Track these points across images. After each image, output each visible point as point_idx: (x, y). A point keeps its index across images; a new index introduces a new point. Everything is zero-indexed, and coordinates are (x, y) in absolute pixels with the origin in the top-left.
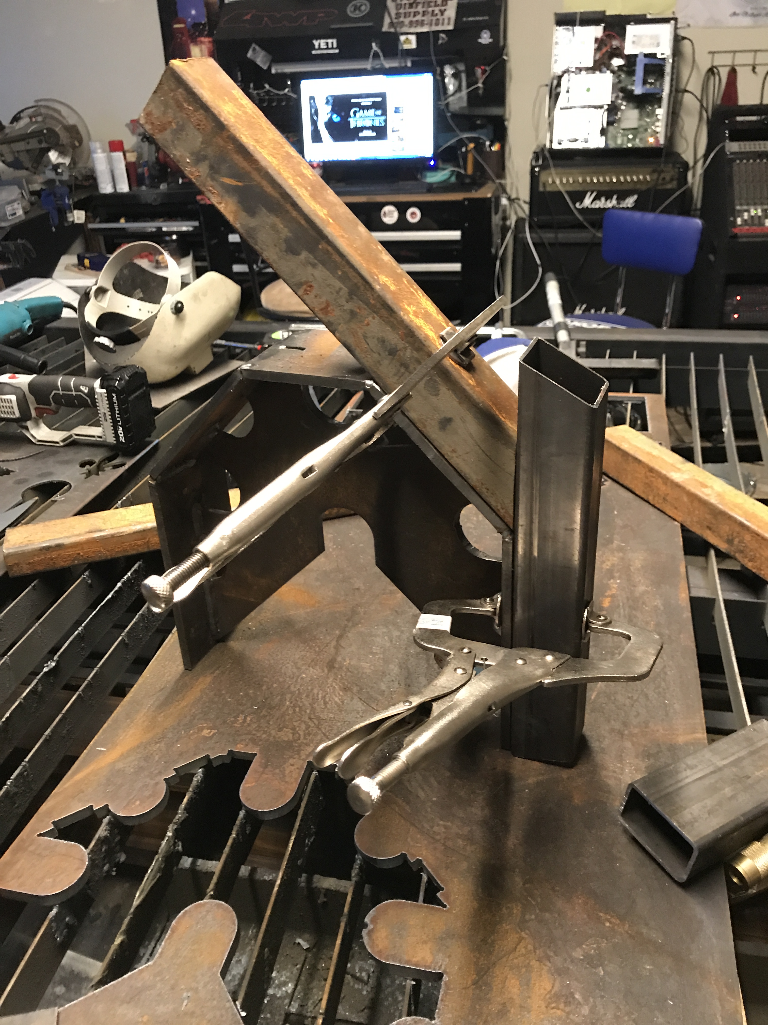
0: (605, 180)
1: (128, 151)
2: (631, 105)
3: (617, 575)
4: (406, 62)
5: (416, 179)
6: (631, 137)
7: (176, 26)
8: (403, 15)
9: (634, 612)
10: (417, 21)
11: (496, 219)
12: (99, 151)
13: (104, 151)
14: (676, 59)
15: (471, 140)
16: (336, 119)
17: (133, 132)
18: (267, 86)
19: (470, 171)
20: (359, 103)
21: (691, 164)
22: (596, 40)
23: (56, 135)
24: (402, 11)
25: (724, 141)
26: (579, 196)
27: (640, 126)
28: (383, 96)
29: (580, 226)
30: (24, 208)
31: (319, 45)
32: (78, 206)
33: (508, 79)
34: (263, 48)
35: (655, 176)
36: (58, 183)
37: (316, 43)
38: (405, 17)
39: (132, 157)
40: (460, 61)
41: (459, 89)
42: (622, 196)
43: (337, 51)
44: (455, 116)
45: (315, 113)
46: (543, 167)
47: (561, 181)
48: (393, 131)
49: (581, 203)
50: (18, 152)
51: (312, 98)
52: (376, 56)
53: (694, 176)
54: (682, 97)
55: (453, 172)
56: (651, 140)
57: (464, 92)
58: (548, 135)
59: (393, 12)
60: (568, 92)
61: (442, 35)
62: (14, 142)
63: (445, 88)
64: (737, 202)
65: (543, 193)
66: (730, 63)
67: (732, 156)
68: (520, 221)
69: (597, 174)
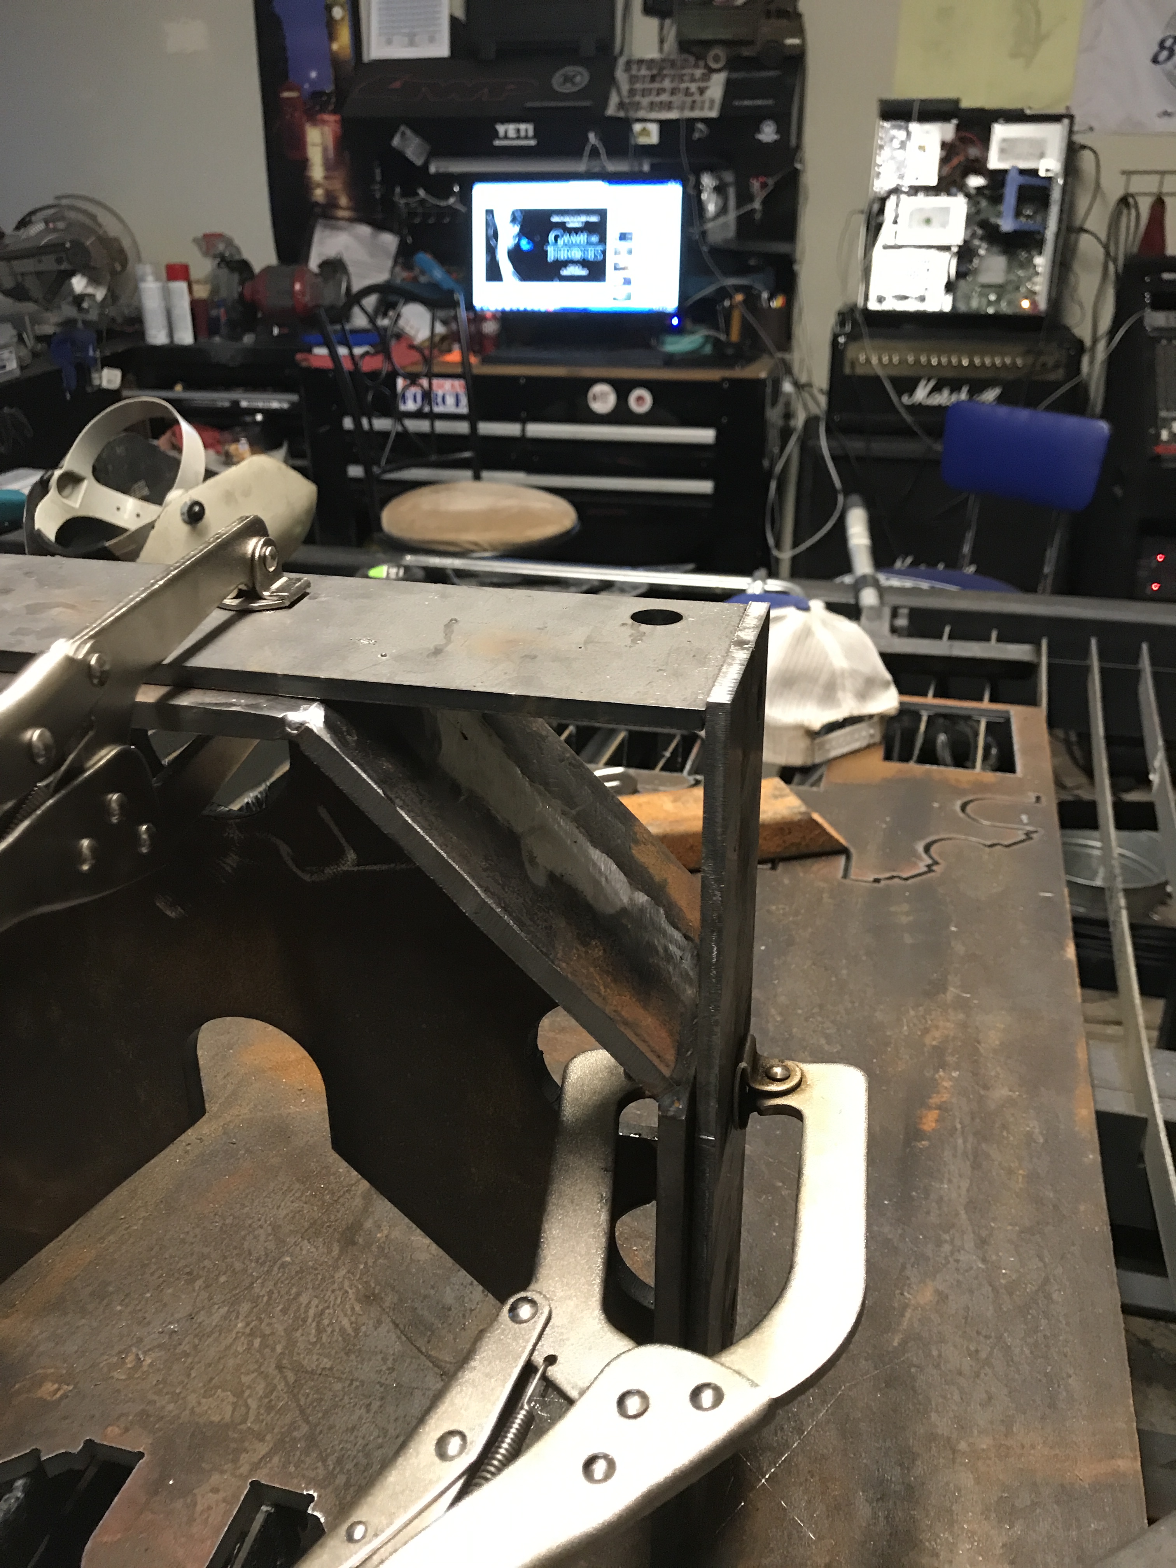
0: (950, 362)
1: (198, 282)
2: (995, 249)
3: (951, 1059)
4: (641, 165)
5: (648, 346)
6: (992, 297)
7: (286, 94)
8: (639, 93)
9: (984, 1146)
10: (661, 103)
11: (774, 415)
12: (150, 278)
13: (157, 279)
14: (1070, 180)
15: (738, 289)
16: (525, 245)
17: (206, 253)
18: (422, 193)
19: (735, 336)
20: (564, 223)
21: (1088, 342)
22: (944, 145)
23: (86, 251)
24: (638, 86)
25: (1142, 306)
26: (908, 385)
27: (1008, 282)
28: (602, 214)
29: (904, 432)
30: (19, 359)
31: (506, 132)
32: (108, 362)
33: (801, 200)
34: (417, 131)
35: (1030, 360)
36: (80, 325)
37: (501, 129)
38: (643, 96)
39: (202, 292)
40: (727, 168)
41: (723, 210)
42: (977, 387)
43: (533, 143)
44: (716, 251)
45: (492, 236)
46: (853, 337)
47: (880, 360)
48: (616, 269)
49: (911, 395)
50: (22, 274)
51: (490, 212)
52: (594, 153)
53: (1092, 362)
54: (1077, 241)
55: (707, 338)
56: (1026, 304)
57: (732, 216)
58: (862, 289)
59: (625, 87)
60: (895, 222)
61: (700, 126)
62: (16, 258)
63: (701, 206)
64: (1161, 405)
65: (849, 377)
66: (1154, 189)
67: (1155, 334)
68: (811, 422)
69: (939, 353)
